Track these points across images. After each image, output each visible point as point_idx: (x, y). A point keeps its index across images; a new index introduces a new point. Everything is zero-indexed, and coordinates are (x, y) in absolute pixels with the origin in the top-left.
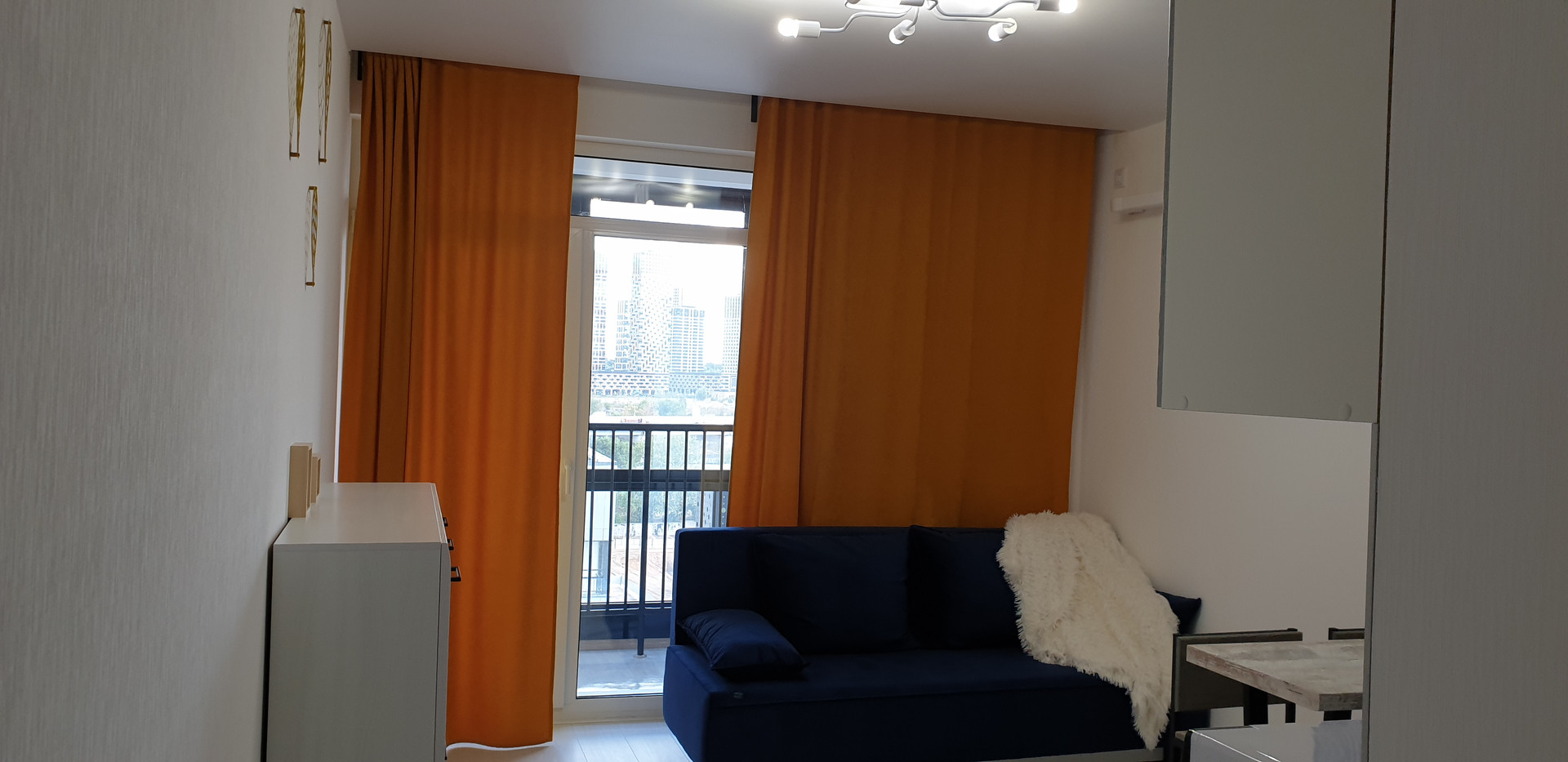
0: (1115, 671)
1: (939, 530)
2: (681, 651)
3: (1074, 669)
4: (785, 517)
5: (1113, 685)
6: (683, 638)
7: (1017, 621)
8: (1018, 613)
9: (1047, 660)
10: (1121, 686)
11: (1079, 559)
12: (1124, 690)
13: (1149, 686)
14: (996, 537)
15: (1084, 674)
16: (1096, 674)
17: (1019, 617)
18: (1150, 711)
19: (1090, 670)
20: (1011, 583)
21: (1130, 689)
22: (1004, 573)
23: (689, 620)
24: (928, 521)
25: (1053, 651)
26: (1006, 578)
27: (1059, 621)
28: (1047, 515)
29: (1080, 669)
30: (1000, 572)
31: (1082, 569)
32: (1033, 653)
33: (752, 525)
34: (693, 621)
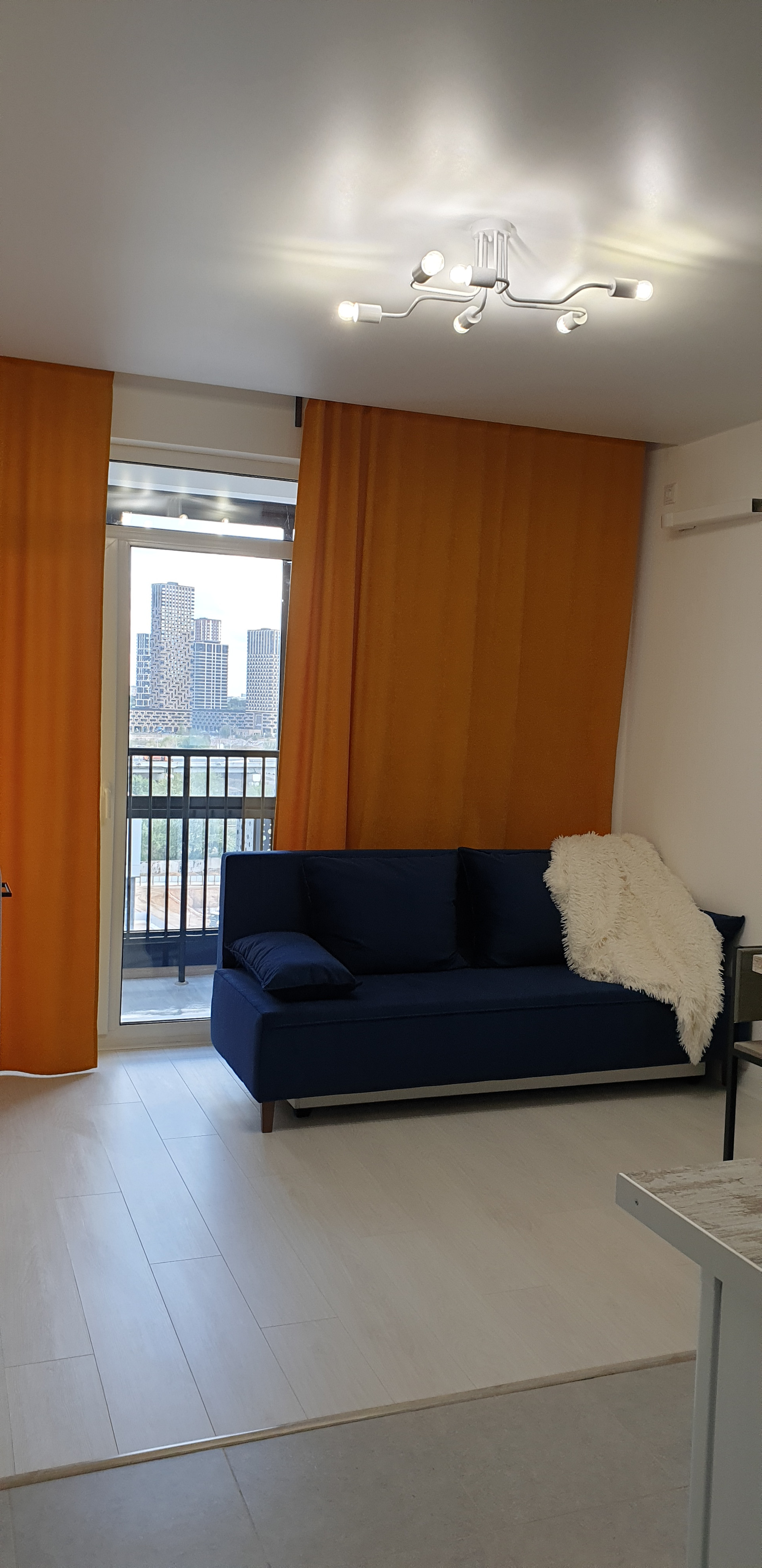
0: (662, 987)
1: (488, 852)
2: (230, 975)
3: (621, 986)
4: (333, 840)
5: (659, 1001)
6: (230, 962)
7: (563, 940)
8: (564, 932)
9: (594, 978)
10: (667, 1002)
11: (624, 878)
12: (670, 1006)
13: (695, 1001)
14: (544, 858)
15: (630, 991)
16: (643, 990)
17: (565, 936)
18: (695, 1026)
19: (636, 986)
20: (558, 902)
21: (676, 1005)
22: (550, 892)
23: (238, 943)
24: (475, 844)
25: (600, 968)
26: (553, 898)
27: (605, 939)
28: (591, 837)
29: (627, 986)
30: (545, 892)
31: (627, 888)
32: (579, 971)
33: (299, 848)
34: (242, 944)
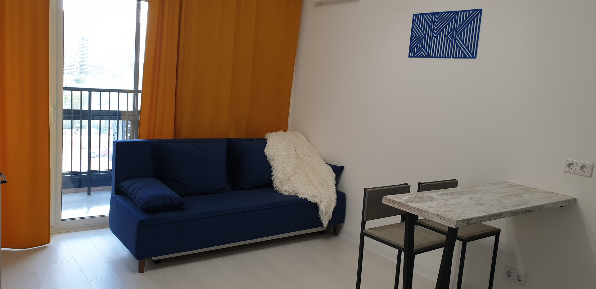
0: (314, 196)
1: (240, 140)
2: (119, 198)
3: (297, 197)
4: (168, 134)
5: (313, 202)
6: (118, 192)
7: (272, 177)
8: (272, 174)
9: (285, 193)
10: (315, 203)
11: (295, 150)
12: (317, 204)
13: (327, 202)
14: (263, 143)
15: (301, 199)
16: (306, 198)
17: (273, 176)
18: (327, 212)
19: (304, 197)
20: (270, 161)
21: (319, 204)
22: (267, 157)
23: (122, 184)
24: (233, 136)
25: (288, 189)
26: (268, 160)
27: (290, 177)
28: (281, 132)
29: (300, 196)
30: (265, 157)
31: (297, 154)
32: (279, 190)
33: (151, 138)
34: (125, 184)
